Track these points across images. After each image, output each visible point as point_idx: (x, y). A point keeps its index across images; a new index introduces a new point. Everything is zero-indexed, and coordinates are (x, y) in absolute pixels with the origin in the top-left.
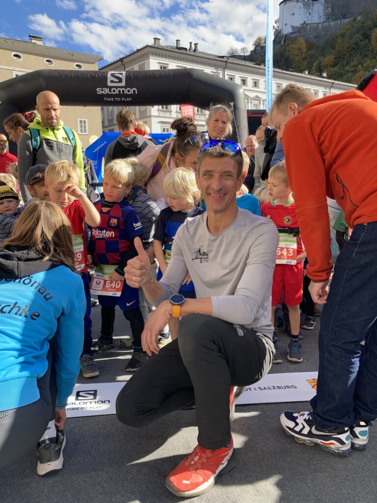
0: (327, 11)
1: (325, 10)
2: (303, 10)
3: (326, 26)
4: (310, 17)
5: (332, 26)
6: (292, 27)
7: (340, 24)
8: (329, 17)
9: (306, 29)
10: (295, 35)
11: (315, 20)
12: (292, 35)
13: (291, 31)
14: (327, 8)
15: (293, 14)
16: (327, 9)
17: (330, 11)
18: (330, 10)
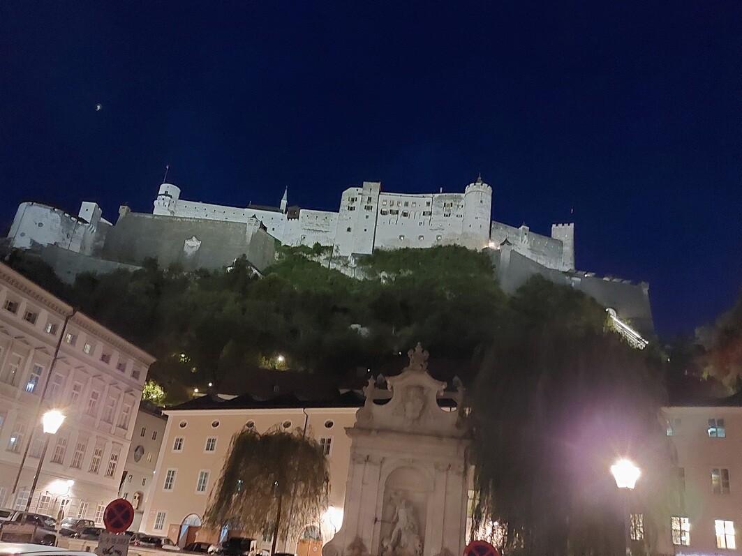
0: (97, 243)
2: (58, 225)
4: (68, 241)
6: (33, 243)
8: (99, 252)
11: (75, 247)
13: (27, 246)
14: (98, 239)
15: (40, 225)
17: (102, 246)
18: (102, 243)
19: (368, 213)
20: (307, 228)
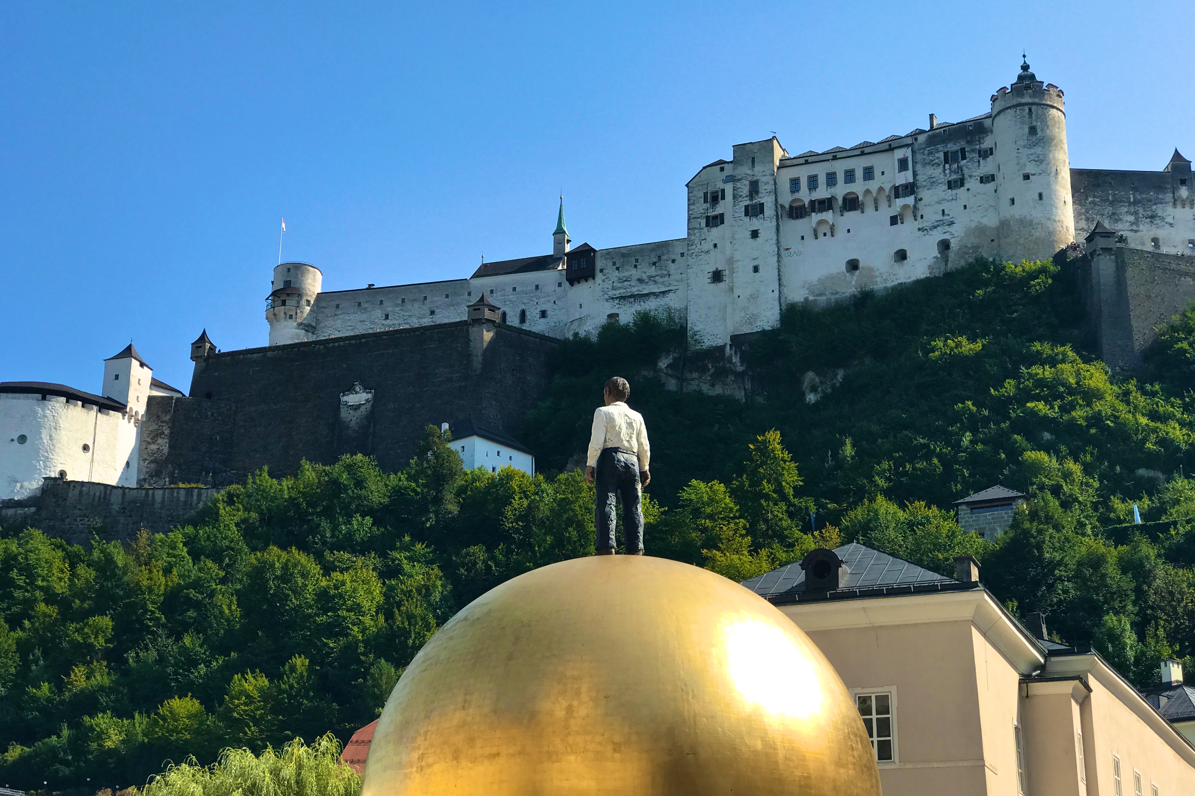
0: (154, 447)
1: (149, 443)
3: (134, 502)
4: (86, 458)
5: (158, 505)
7: (186, 502)
8: (161, 467)
9: (65, 500)
10: (20, 511)
12: (11, 512)
14: (157, 435)
15: (22, 439)
16: (154, 440)
17: (166, 450)
18: (163, 445)
19: (755, 223)
20: (617, 293)
